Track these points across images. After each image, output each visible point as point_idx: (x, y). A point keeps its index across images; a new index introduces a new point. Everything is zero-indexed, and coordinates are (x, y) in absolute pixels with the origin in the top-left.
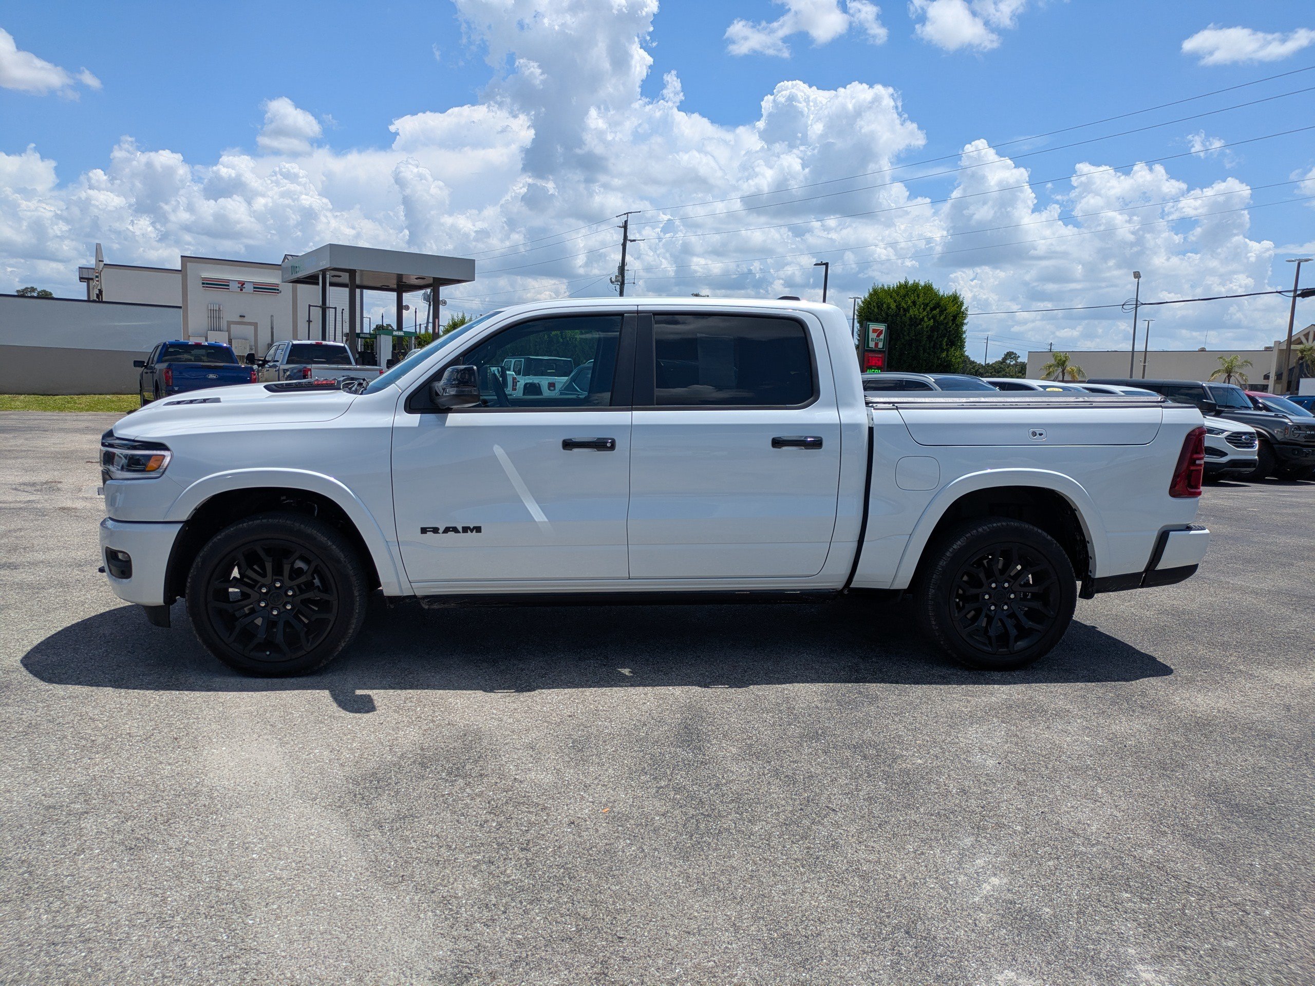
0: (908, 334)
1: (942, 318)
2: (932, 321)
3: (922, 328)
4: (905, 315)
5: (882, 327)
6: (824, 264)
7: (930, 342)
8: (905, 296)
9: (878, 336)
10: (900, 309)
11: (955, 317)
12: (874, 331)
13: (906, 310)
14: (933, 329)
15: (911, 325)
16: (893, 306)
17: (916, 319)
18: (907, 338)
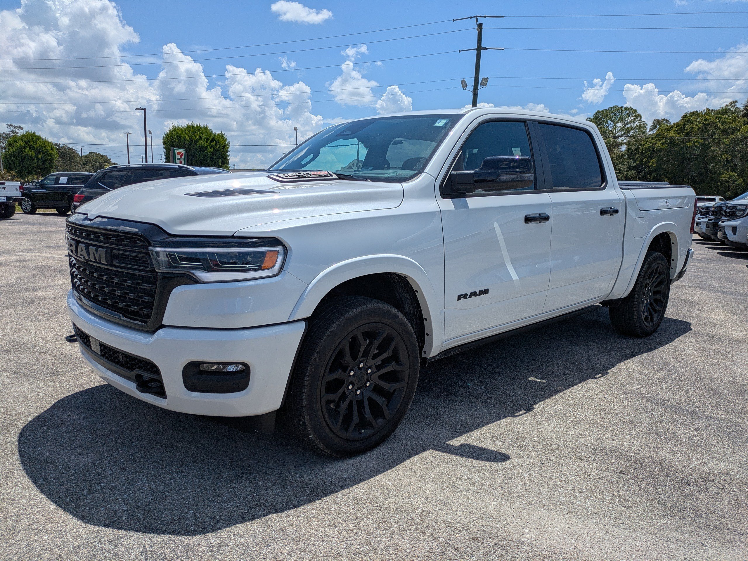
0: (199, 156)
1: (217, 147)
2: (212, 149)
3: (207, 153)
4: (196, 144)
5: (183, 151)
6: (142, 109)
7: (212, 161)
8: (194, 133)
9: (181, 157)
10: (192, 141)
11: (224, 146)
12: (179, 153)
13: (196, 142)
14: (213, 154)
15: (200, 151)
16: (188, 138)
17: (203, 147)
18: (199, 158)
